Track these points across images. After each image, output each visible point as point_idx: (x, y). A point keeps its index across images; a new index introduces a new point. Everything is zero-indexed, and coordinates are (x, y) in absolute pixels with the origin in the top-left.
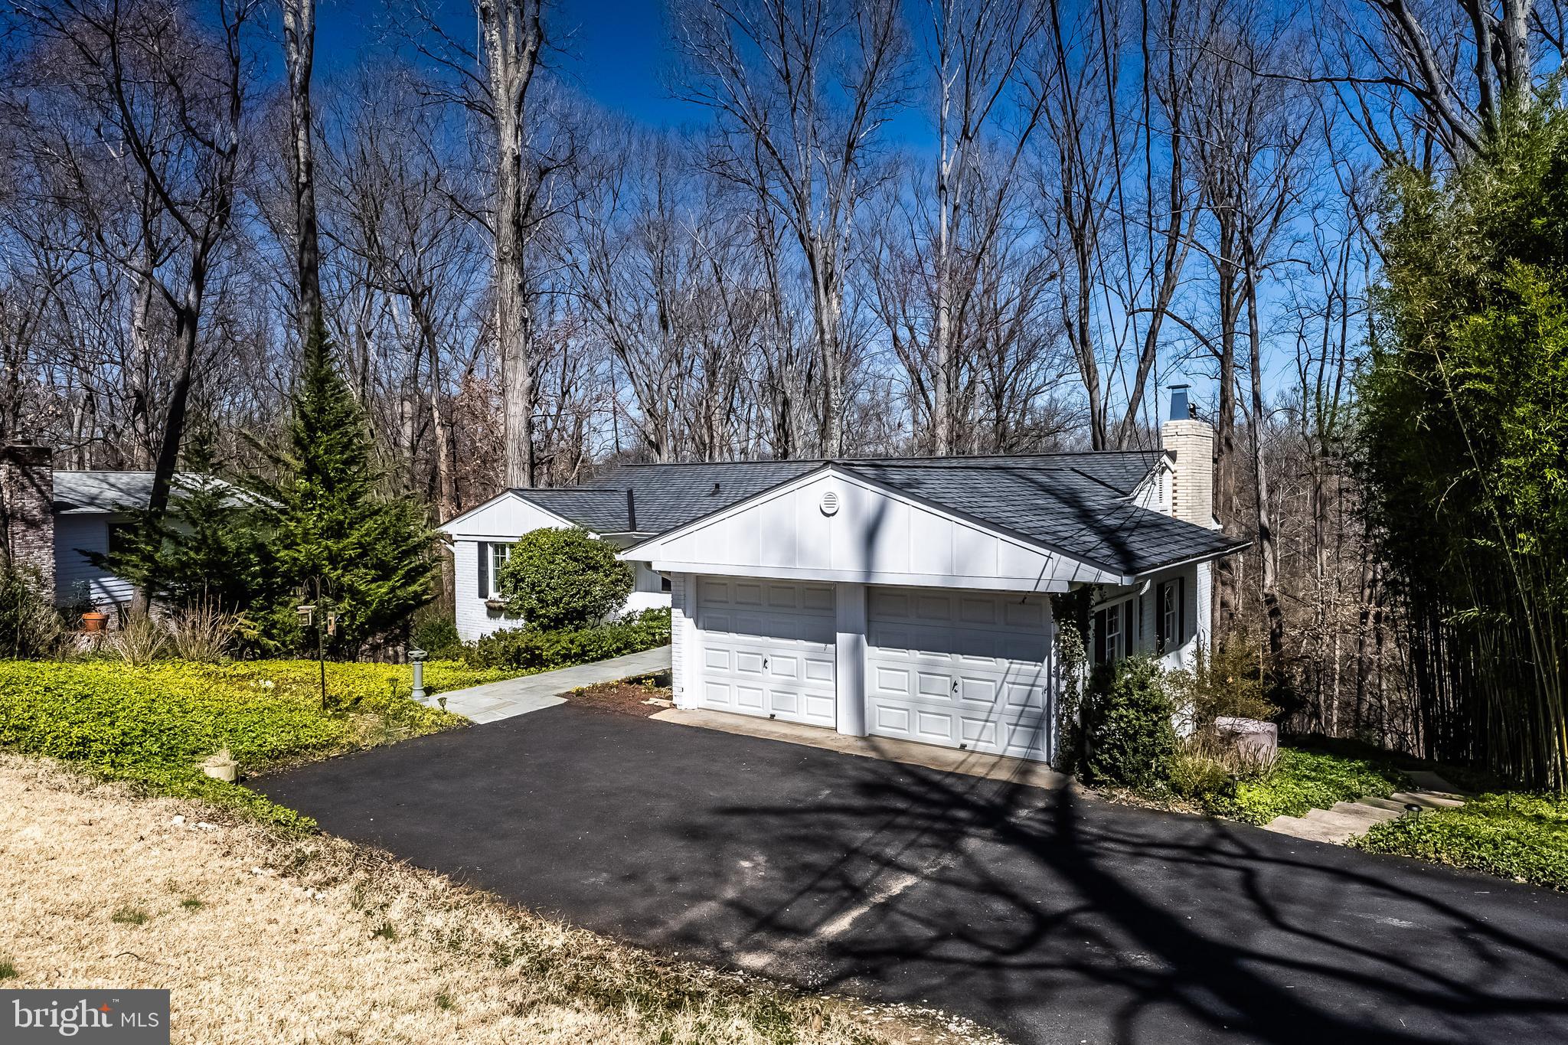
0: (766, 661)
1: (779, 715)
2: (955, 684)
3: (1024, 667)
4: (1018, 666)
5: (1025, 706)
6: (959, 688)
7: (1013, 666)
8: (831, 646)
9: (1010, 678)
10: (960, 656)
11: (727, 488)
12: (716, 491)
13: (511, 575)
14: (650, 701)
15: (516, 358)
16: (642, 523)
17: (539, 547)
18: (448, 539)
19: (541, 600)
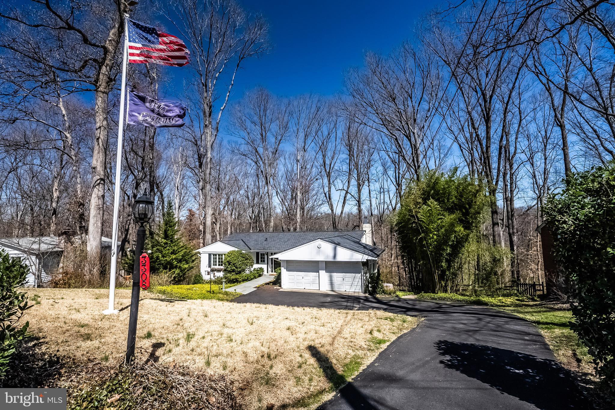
0: (303, 277)
1: (306, 288)
2: (344, 279)
5: (358, 282)
9: (355, 277)
10: (344, 273)
11: (268, 239)
12: (266, 240)
13: (228, 262)
14: (275, 288)
15: (209, 207)
16: (252, 248)
17: (234, 255)
18: (199, 253)
19: (236, 267)
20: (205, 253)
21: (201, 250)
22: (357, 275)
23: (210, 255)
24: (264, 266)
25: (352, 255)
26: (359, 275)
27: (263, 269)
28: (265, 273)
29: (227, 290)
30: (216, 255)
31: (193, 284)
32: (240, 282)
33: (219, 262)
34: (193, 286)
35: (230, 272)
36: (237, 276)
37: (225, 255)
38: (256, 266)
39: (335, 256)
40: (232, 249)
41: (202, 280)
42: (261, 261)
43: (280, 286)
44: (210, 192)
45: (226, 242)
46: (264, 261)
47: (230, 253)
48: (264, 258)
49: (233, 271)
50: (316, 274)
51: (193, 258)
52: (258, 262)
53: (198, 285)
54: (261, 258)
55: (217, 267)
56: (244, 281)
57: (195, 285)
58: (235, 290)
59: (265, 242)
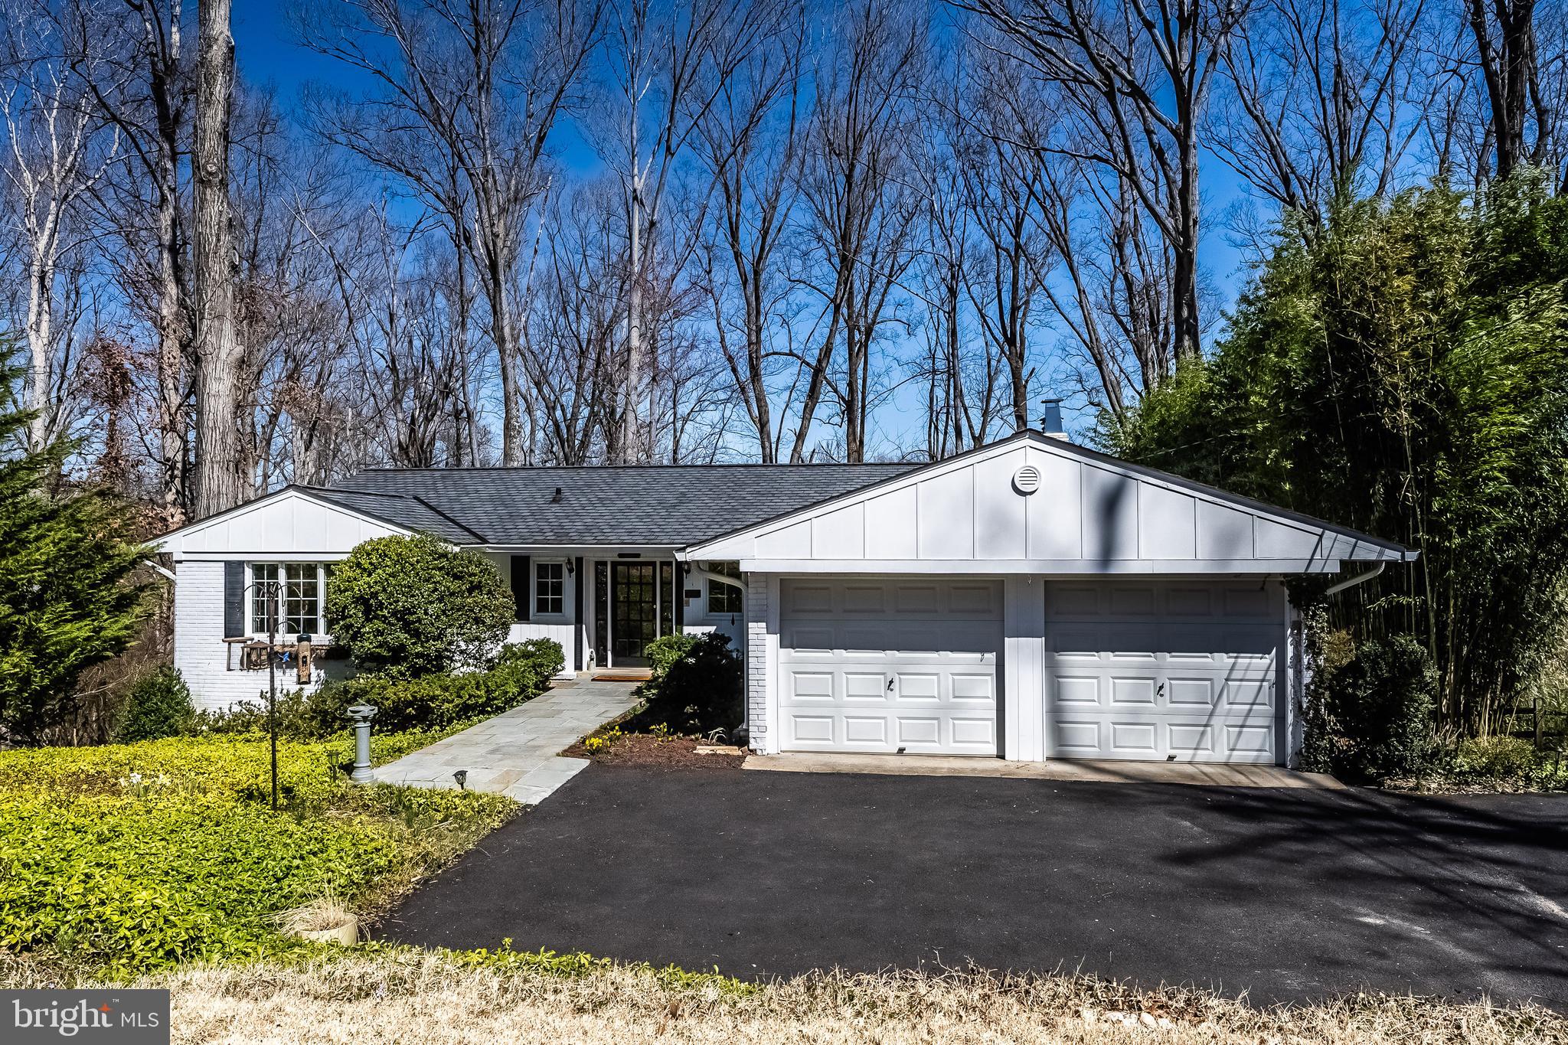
0: (891, 682)
1: (910, 748)
2: (1161, 688)
3: (1254, 660)
4: (1248, 660)
5: (1253, 704)
6: (1166, 691)
7: (1240, 660)
8: (991, 657)
9: (1236, 675)
10: (1167, 655)
11: (566, 493)
12: (558, 496)
13: (361, 600)
14: (703, 750)
15: (220, 317)
16: (489, 535)
17: (400, 559)
18: (166, 560)
19: (416, 634)
20: (200, 558)
21: (175, 544)
22: (1244, 660)
23: (233, 570)
24: (563, 635)
25: (1228, 540)
26: (1259, 665)
27: (557, 648)
28: (569, 670)
29: (391, 773)
30: (273, 571)
31: (127, 738)
32: (445, 722)
33: (292, 608)
34: (122, 752)
35: (374, 662)
36: (424, 687)
37: (328, 568)
38: (520, 634)
39: (1108, 547)
40: (382, 531)
41: (189, 713)
42: (542, 606)
43: (743, 741)
44: (226, 238)
45: (336, 497)
46: (557, 606)
47: (366, 557)
48: (558, 589)
49: (398, 654)
50: (983, 662)
51: (125, 584)
52: (522, 616)
53: (165, 749)
54: (542, 589)
55: (284, 638)
56: (468, 711)
57: (142, 747)
58: (461, 776)
59: (555, 507)
